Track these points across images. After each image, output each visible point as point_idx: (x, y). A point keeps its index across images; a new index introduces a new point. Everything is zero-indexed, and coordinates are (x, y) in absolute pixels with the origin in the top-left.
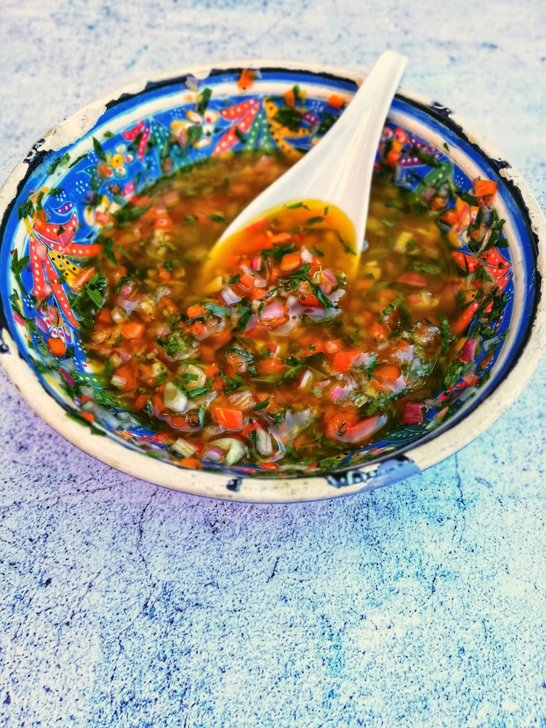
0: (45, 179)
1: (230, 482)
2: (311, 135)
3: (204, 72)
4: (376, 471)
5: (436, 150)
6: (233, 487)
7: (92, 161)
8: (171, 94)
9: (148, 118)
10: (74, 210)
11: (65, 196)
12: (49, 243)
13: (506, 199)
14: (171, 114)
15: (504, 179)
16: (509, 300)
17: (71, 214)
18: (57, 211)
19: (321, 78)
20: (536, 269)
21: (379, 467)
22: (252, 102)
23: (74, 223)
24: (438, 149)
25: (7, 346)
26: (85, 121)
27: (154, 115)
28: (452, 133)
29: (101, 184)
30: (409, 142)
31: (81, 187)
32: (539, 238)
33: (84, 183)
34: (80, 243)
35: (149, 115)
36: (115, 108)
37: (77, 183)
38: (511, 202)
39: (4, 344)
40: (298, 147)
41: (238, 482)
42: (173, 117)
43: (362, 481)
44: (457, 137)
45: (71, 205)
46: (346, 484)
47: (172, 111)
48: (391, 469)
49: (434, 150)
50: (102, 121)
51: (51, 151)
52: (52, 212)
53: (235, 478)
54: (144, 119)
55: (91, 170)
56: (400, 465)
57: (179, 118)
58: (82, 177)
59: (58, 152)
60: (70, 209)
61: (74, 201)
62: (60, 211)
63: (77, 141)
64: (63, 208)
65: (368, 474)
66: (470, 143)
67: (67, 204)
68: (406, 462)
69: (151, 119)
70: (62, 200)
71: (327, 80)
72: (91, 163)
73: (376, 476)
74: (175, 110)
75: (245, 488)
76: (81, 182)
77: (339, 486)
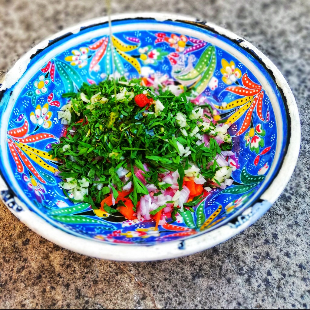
0: (7, 105)
1: (178, 245)
2: (137, 48)
3: (77, 29)
4: (251, 212)
5: (204, 41)
6: (182, 247)
7: (28, 88)
8: (62, 44)
9: (53, 58)
10: (25, 118)
11: (18, 111)
12: (17, 140)
13: (248, 56)
14: (64, 54)
15: (244, 48)
16: (268, 104)
17: (24, 120)
18: (16, 120)
19: (137, 20)
20: (277, 86)
21: (252, 209)
22: (104, 38)
23: (26, 124)
24: (204, 40)
25: (21, 207)
26: (20, 69)
27: (55, 56)
28: (210, 32)
29: (35, 99)
30: (188, 40)
31: (26, 104)
32: (272, 71)
33: (27, 101)
34: (32, 135)
35: (53, 57)
36: (35, 57)
37: (23, 102)
38: (251, 57)
39: (18, 206)
40: (132, 55)
41: (183, 244)
42: (65, 55)
43: (247, 220)
44: (213, 33)
45: (23, 115)
46: (240, 225)
47: (64, 52)
48: (259, 209)
49: (202, 41)
50: (29, 67)
51: (7, 89)
52: (14, 122)
53: (181, 242)
54: (51, 60)
55: (29, 93)
56: (262, 205)
57: (69, 55)
58: (25, 98)
59: (10, 88)
60: (22, 117)
61: (24, 113)
62: (18, 120)
63: (19, 80)
64: (19, 118)
65: (248, 215)
66: (220, 35)
67: (21, 115)
68: (263, 202)
69: (54, 59)
70: (17, 114)
71: (140, 20)
72: (28, 90)
73: (253, 215)
74: (66, 52)
75: (188, 246)
76: (25, 101)
77: (237, 226)
